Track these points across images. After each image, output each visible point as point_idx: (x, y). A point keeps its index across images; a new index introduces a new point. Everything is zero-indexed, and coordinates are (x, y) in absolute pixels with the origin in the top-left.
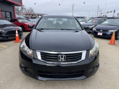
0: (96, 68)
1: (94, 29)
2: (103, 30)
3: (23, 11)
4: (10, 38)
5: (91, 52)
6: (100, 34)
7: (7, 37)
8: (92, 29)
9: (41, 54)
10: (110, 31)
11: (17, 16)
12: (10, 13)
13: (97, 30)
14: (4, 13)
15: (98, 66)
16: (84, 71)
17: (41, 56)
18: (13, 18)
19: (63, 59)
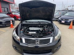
0: (59, 47)
1: (59, 18)
2: (65, 20)
3: (16, 7)
4: (7, 25)
5: (56, 37)
6: (63, 22)
7: (5, 25)
8: (58, 18)
9: (25, 40)
10: (69, 20)
11: (12, 10)
12: (7, 8)
13: (61, 19)
14: (3, 9)
15: (60, 46)
16: (51, 50)
17: (25, 41)
18: (9, 12)
19: (38, 43)
